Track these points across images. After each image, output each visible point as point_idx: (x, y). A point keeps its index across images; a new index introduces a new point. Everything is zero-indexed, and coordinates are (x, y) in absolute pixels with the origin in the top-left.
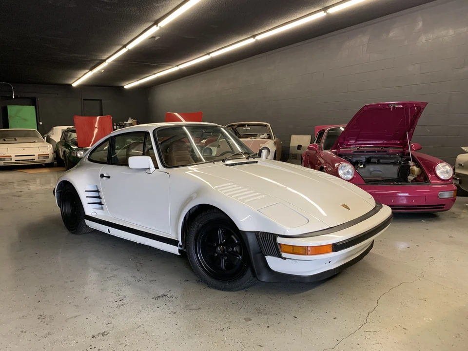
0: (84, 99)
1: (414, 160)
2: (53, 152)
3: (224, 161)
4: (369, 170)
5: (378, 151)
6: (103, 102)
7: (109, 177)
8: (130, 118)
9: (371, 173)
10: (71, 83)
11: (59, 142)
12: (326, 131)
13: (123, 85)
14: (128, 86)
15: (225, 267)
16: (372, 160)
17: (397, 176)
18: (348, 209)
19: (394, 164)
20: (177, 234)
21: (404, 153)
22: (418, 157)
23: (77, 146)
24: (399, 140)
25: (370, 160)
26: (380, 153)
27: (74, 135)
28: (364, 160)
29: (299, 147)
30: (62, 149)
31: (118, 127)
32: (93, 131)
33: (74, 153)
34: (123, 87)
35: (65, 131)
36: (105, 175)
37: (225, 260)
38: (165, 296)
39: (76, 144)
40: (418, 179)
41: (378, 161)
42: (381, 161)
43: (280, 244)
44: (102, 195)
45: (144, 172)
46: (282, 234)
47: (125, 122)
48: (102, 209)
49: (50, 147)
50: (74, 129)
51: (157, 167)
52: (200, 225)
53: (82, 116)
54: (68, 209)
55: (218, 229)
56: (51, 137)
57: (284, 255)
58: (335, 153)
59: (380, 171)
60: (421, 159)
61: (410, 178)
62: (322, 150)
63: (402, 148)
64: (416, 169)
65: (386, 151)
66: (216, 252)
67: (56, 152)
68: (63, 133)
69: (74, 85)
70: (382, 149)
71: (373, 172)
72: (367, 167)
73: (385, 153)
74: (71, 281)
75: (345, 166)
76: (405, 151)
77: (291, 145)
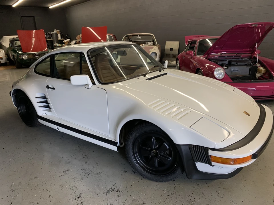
0: (21, 16)
1: (260, 62)
2: (5, 55)
3: (145, 76)
4: (230, 70)
5: (235, 56)
6: (36, 18)
7: (54, 89)
8: (55, 29)
9: (231, 72)
10: (11, 5)
11: (9, 48)
12: (198, 42)
13: (48, 6)
14: (52, 6)
15: (158, 165)
16: (232, 63)
17: (248, 74)
18: (249, 115)
19: (247, 65)
20: (115, 136)
21: (252, 57)
22: (263, 61)
23: (22, 52)
24: (250, 48)
25: (231, 63)
26: (236, 58)
27: (19, 43)
28: (227, 63)
29: (171, 49)
30: (11, 53)
31: (47, 35)
32: (31, 40)
33: (20, 56)
34: (48, 7)
35: (12, 40)
36: (50, 87)
37: (157, 161)
38: (113, 190)
39: (21, 50)
40: (264, 76)
41: (236, 64)
42: (239, 64)
43: (210, 156)
44: (49, 101)
45: (84, 87)
46: (213, 148)
47: (52, 32)
48: (50, 111)
49: (2, 52)
50: (18, 39)
51: (94, 83)
52: (137, 135)
53: (22, 30)
54: (23, 109)
55: (152, 138)
56: (2, 44)
57: (213, 163)
58: (207, 58)
59: (238, 71)
60: (265, 62)
61: (258, 75)
62: (196, 56)
63: (250, 54)
64: (263, 69)
65: (239, 56)
66: (150, 154)
67: (7, 54)
68: (10, 41)
69: (14, 6)
70: (236, 54)
71: (233, 72)
72: (229, 68)
73: (239, 57)
74: (35, 178)
75: (219, 70)
76: (252, 56)
77: (166, 48)
